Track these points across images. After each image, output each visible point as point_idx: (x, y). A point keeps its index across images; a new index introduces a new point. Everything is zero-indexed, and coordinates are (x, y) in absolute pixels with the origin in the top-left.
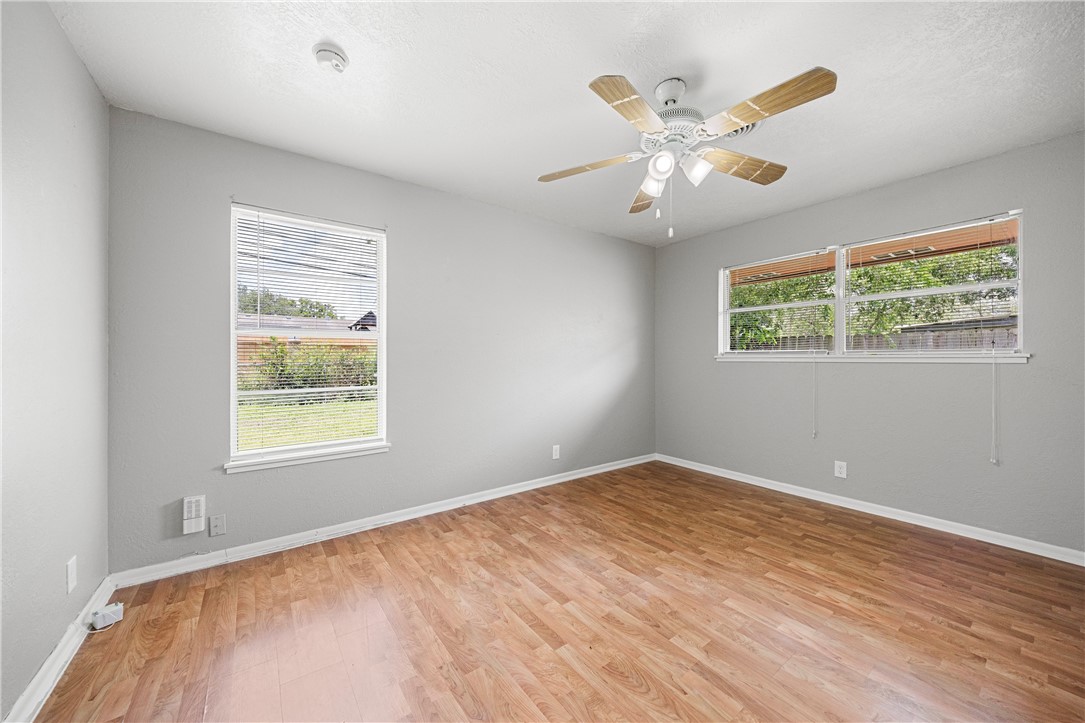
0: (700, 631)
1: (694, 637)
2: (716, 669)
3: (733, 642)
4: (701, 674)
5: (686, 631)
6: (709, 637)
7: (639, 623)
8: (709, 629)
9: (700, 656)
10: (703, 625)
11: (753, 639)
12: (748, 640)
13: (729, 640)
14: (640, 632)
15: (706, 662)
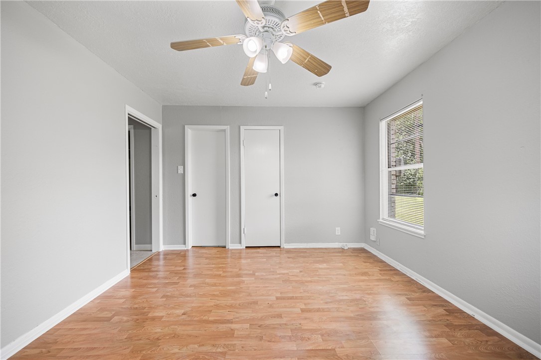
0: (242, 338)
1: (242, 333)
2: (224, 325)
3: (224, 343)
4: (228, 320)
5: (247, 333)
6: (236, 337)
7: (268, 322)
8: (239, 342)
9: (233, 326)
10: (243, 342)
11: (216, 353)
12: (219, 350)
13: (227, 343)
14: (261, 319)
15: (230, 325)
